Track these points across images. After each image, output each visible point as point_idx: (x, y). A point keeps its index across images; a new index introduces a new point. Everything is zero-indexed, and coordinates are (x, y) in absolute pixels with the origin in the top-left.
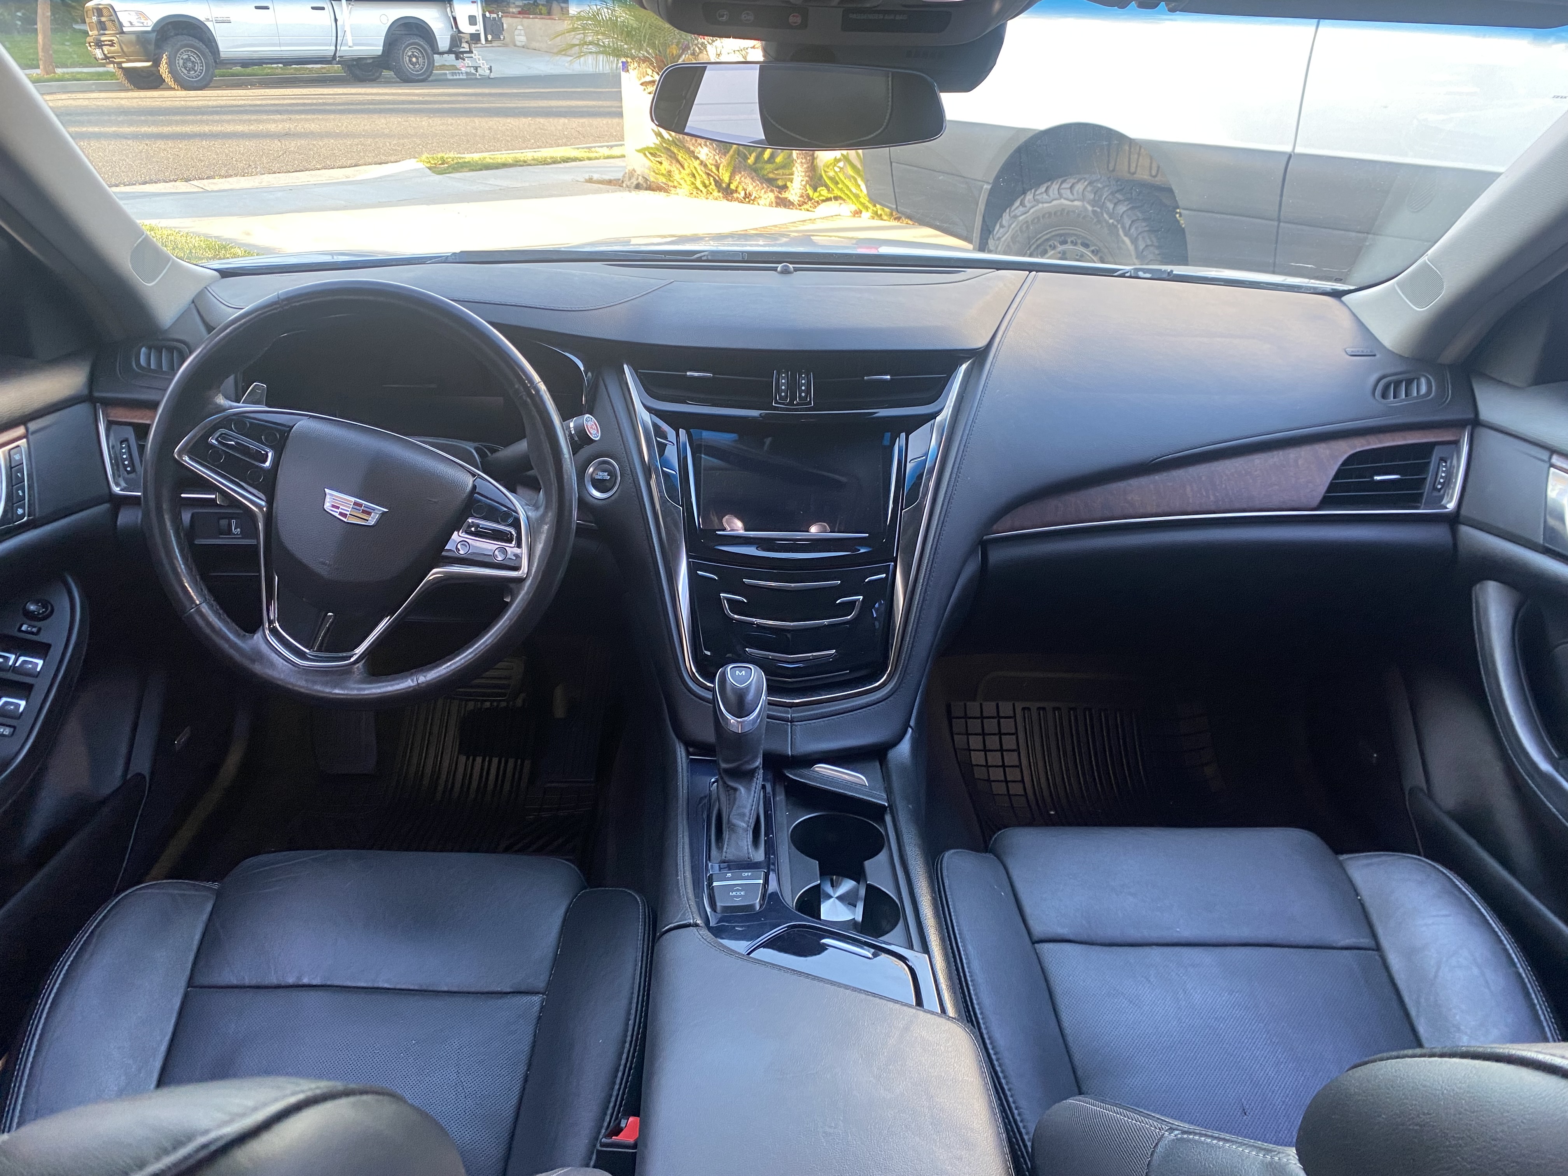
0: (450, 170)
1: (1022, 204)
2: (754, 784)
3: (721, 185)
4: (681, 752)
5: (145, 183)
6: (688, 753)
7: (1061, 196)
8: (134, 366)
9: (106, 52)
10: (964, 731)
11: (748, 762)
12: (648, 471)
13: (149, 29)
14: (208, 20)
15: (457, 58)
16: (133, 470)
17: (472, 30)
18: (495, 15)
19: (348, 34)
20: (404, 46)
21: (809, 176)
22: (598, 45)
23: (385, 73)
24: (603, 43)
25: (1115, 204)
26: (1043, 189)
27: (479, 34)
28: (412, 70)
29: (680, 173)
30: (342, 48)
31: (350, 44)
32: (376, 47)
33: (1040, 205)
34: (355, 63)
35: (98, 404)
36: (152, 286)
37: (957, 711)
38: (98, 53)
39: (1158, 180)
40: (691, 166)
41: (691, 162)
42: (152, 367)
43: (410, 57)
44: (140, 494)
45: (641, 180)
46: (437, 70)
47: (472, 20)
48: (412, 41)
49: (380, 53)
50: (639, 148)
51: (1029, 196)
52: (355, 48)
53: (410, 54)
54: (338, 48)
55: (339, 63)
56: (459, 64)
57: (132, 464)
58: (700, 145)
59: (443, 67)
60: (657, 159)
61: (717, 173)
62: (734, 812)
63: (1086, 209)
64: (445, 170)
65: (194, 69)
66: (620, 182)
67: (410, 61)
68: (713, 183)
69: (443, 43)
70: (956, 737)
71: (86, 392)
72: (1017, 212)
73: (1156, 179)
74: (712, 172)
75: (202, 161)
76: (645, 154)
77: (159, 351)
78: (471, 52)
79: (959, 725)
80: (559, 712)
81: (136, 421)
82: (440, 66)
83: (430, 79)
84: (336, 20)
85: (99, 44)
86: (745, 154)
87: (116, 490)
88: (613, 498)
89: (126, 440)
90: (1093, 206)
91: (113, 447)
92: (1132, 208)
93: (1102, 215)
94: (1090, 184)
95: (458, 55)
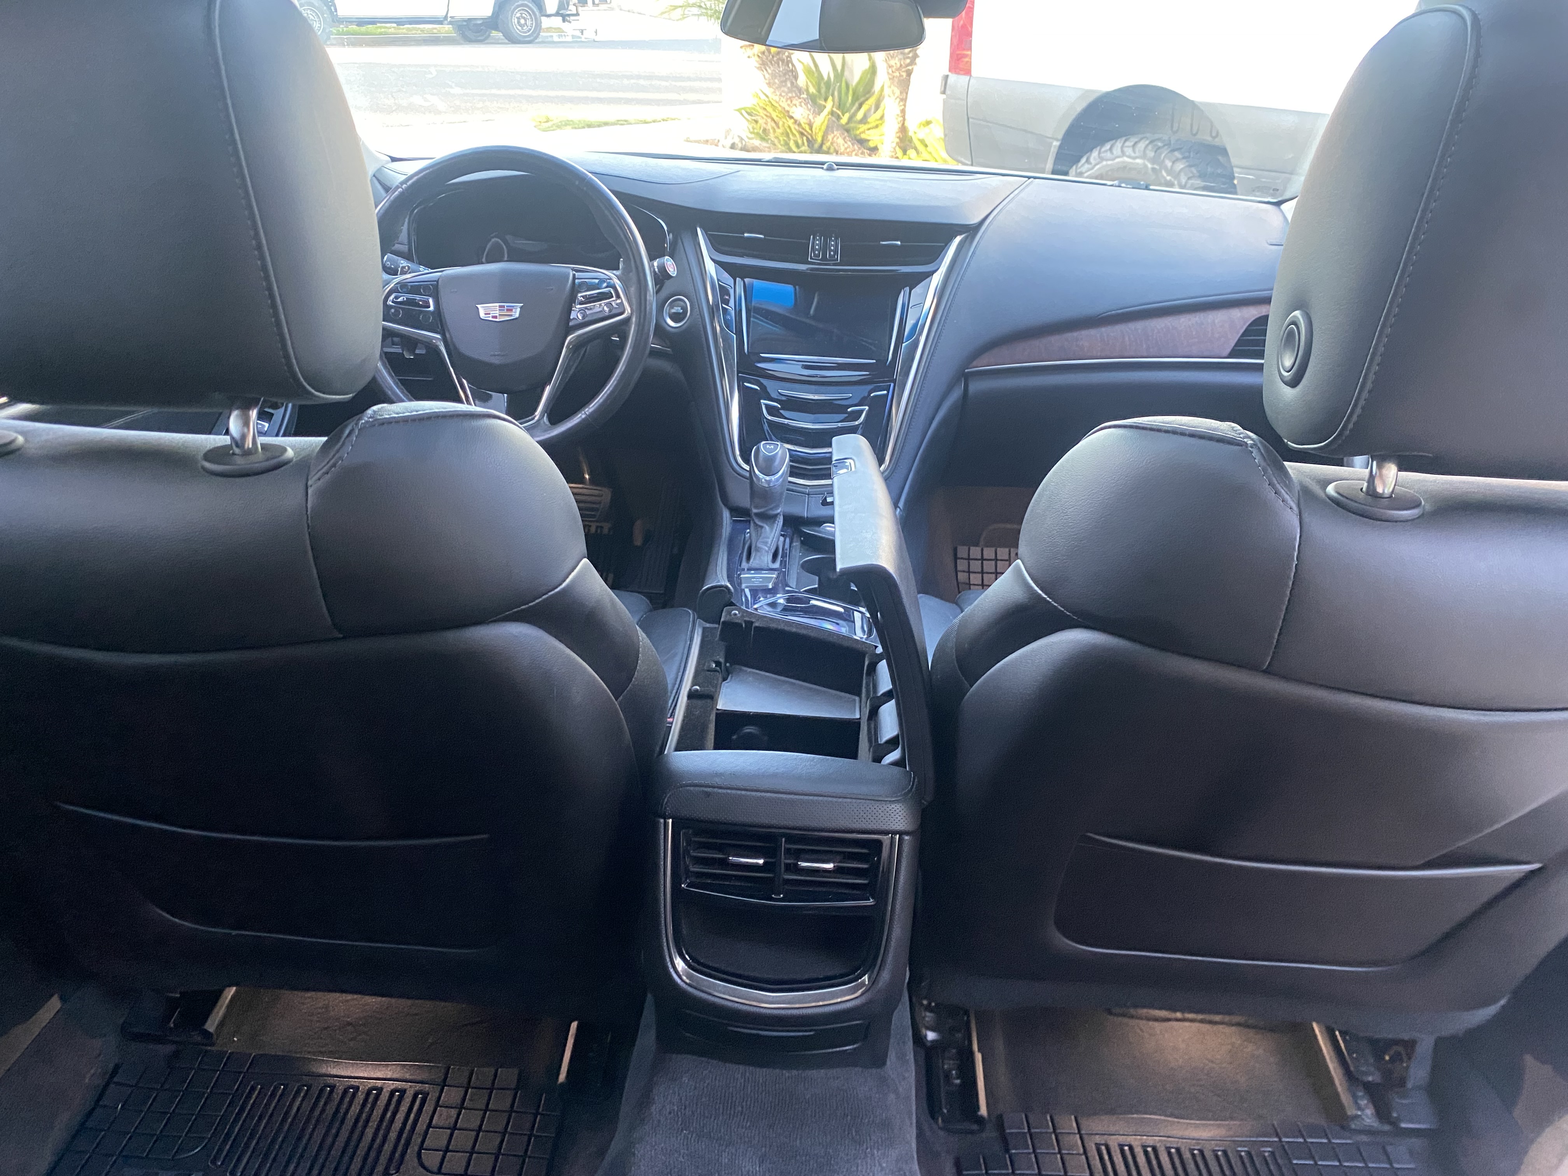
0: (554, 127)
1: (1088, 161)
2: (776, 525)
3: (813, 145)
4: (726, 514)
6: (732, 516)
7: (1123, 153)
10: (966, 570)
11: (771, 509)
12: (713, 310)
15: (564, 21)
20: (513, 7)
21: (899, 137)
22: (700, 7)
23: (494, 33)
24: (705, 5)
25: (1173, 163)
26: (1107, 146)
28: (520, 31)
29: (774, 131)
30: (454, 9)
32: (486, 9)
33: (1104, 163)
34: (465, 23)
37: (962, 551)
39: (1217, 142)
40: (786, 125)
41: (785, 121)
43: (518, 18)
45: (737, 140)
46: (544, 32)
48: (520, 3)
49: (490, 14)
50: (737, 108)
51: (1095, 154)
53: (518, 15)
54: (450, 8)
55: (450, 23)
56: (565, 26)
58: (795, 105)
59: (549, 29)
60: (753, 118)
61: (810, 132)
62: (760, 540)
63: (1146, 166)
64: (549, 127)
66: (716, 141)
67: (519, 22)
68: (806, 143)
69: (550, 4)
70: (959, 574)
72: (1083, 169)
73: (1216, 140)
74: (806, 131)
76: (742, 114)
78: (577, 14)
79: (962, 565)
80: (638, 541)
82: (547, 28)
83: (537, 41)
86: (839, 116)
88: (684, 327)
90: (1153, 163)
92: (1190, 166)
93: (1161, 172)
94: (1151, 142)
95: (565, 18)
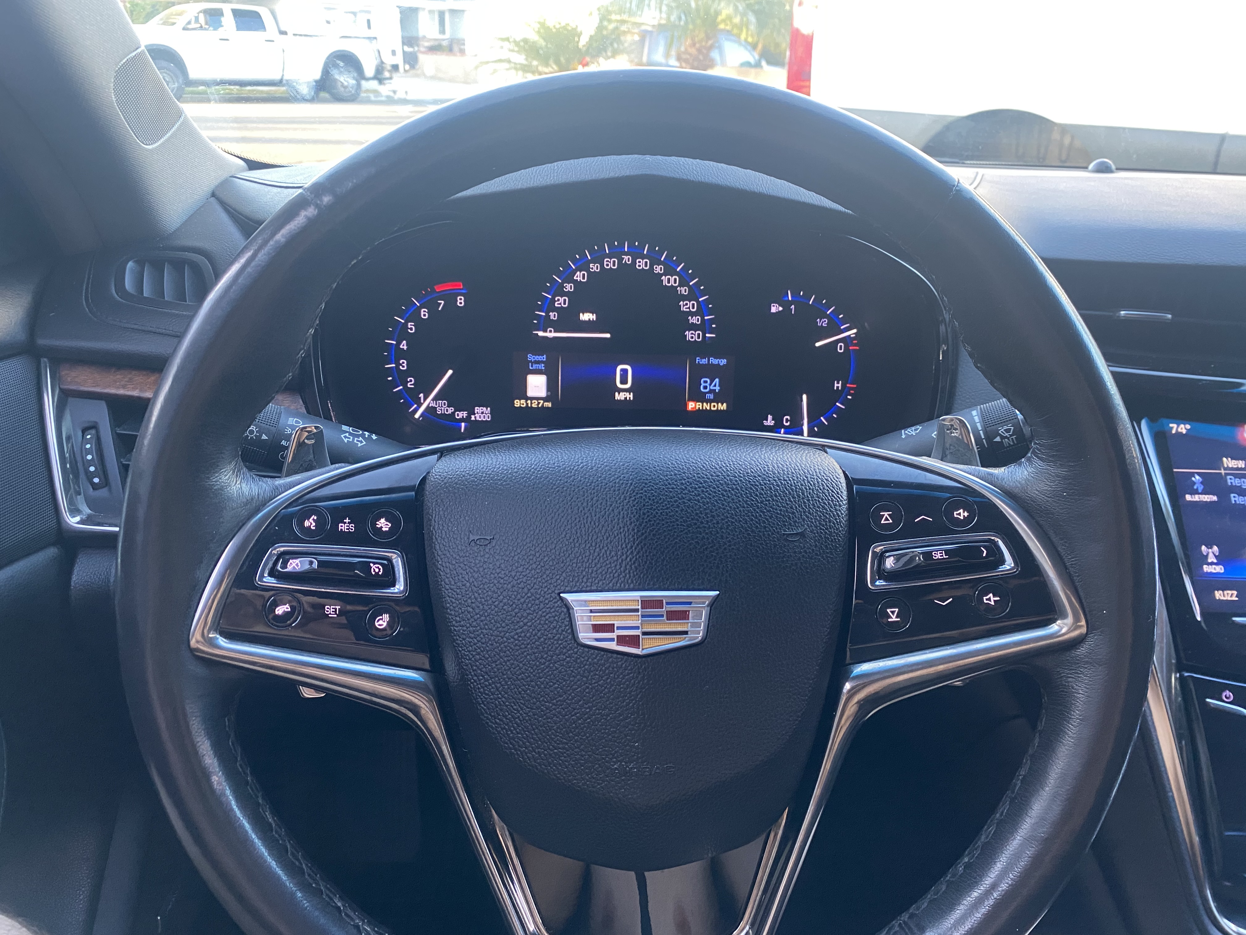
8: (114, 292)
15: (380, 83)
16: (106, 482)
17: (393, 61)
18: (412, 50)
20: (337, 72)
27: (399, 65)
28: (343, 91)
35: (44, 360)
36: (151, 150)
42: (146, 294)
44: (117, 529)
46: (363, 92)
47: (394, 55)
48: (343, 68)
56: (381, 88)
57: (103, 472)
69: (369, 71)
71: (21, 337)
77: (158, 267)
78: (391, 79)
81: (113, 391)
82: (366, 90)
83: (357, 100)
84: (283, 50)
87: (73, 521)
89: (94, 427)
91: (69, 438)
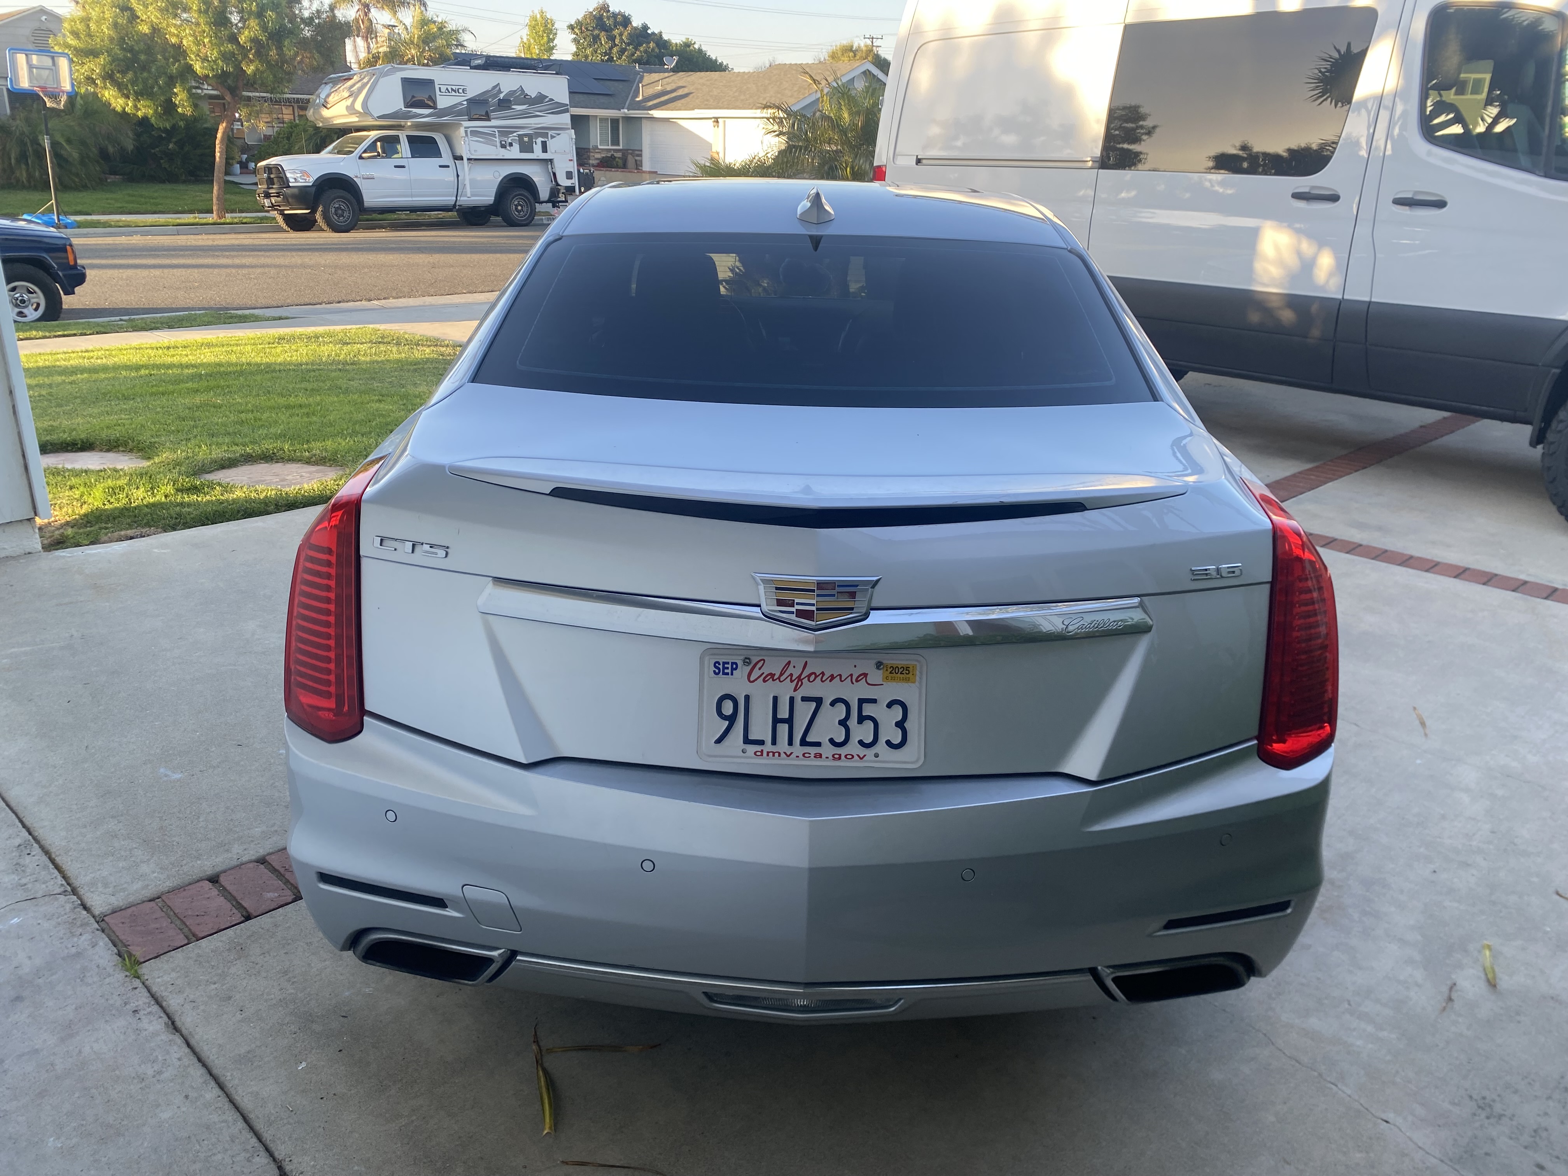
5: (339, 302)
9: (273, 202)
13: (310, 184)
14: (356, 177)
17: (568, 183)
18: (587, 171)
19: (468, 186)
23: (493, 218)
27: (574, 187)
30: (462, 199)
31: (469, 195)
32: (488, 198)
34: (470, 210)
38: (267, 202)
43: (516, 206)
47: (569, 175)
48: (518, 192)
49: (492, 202)
52: (473, 198)
53: (516, 203)
54: (458, 198)
55: (458, 210)
56: (555, 211)
59: (542, 214)
65: (343, 216)
67: (516, 209)
69: (544, 193)
75: (376, 286)
84: (458, 176)
85: (267, 195)
95: (555, 204)
